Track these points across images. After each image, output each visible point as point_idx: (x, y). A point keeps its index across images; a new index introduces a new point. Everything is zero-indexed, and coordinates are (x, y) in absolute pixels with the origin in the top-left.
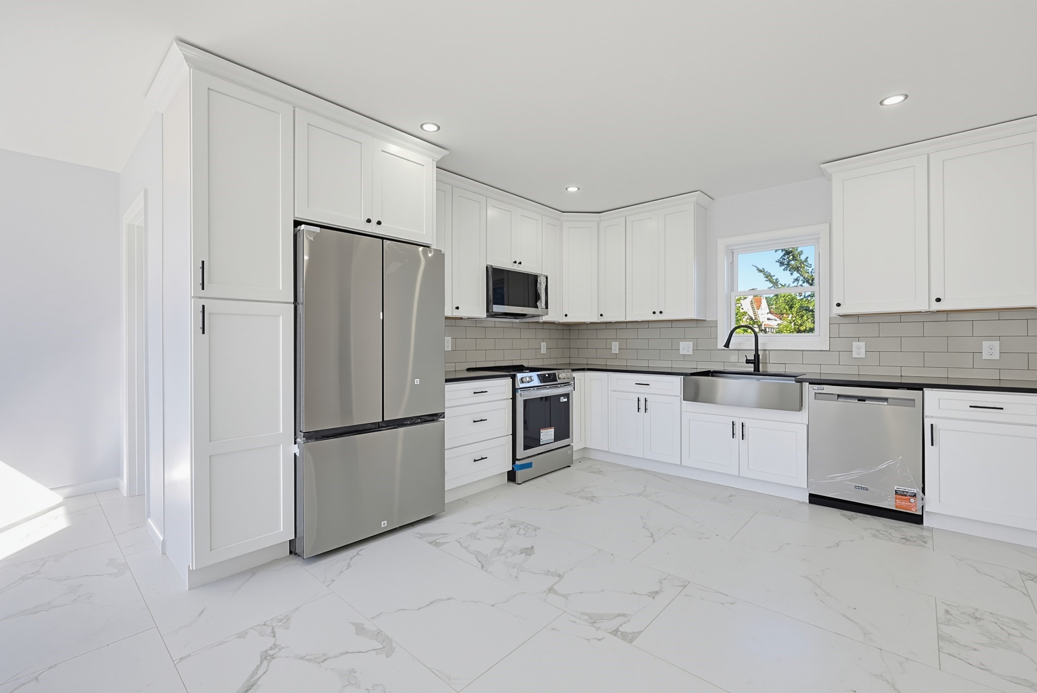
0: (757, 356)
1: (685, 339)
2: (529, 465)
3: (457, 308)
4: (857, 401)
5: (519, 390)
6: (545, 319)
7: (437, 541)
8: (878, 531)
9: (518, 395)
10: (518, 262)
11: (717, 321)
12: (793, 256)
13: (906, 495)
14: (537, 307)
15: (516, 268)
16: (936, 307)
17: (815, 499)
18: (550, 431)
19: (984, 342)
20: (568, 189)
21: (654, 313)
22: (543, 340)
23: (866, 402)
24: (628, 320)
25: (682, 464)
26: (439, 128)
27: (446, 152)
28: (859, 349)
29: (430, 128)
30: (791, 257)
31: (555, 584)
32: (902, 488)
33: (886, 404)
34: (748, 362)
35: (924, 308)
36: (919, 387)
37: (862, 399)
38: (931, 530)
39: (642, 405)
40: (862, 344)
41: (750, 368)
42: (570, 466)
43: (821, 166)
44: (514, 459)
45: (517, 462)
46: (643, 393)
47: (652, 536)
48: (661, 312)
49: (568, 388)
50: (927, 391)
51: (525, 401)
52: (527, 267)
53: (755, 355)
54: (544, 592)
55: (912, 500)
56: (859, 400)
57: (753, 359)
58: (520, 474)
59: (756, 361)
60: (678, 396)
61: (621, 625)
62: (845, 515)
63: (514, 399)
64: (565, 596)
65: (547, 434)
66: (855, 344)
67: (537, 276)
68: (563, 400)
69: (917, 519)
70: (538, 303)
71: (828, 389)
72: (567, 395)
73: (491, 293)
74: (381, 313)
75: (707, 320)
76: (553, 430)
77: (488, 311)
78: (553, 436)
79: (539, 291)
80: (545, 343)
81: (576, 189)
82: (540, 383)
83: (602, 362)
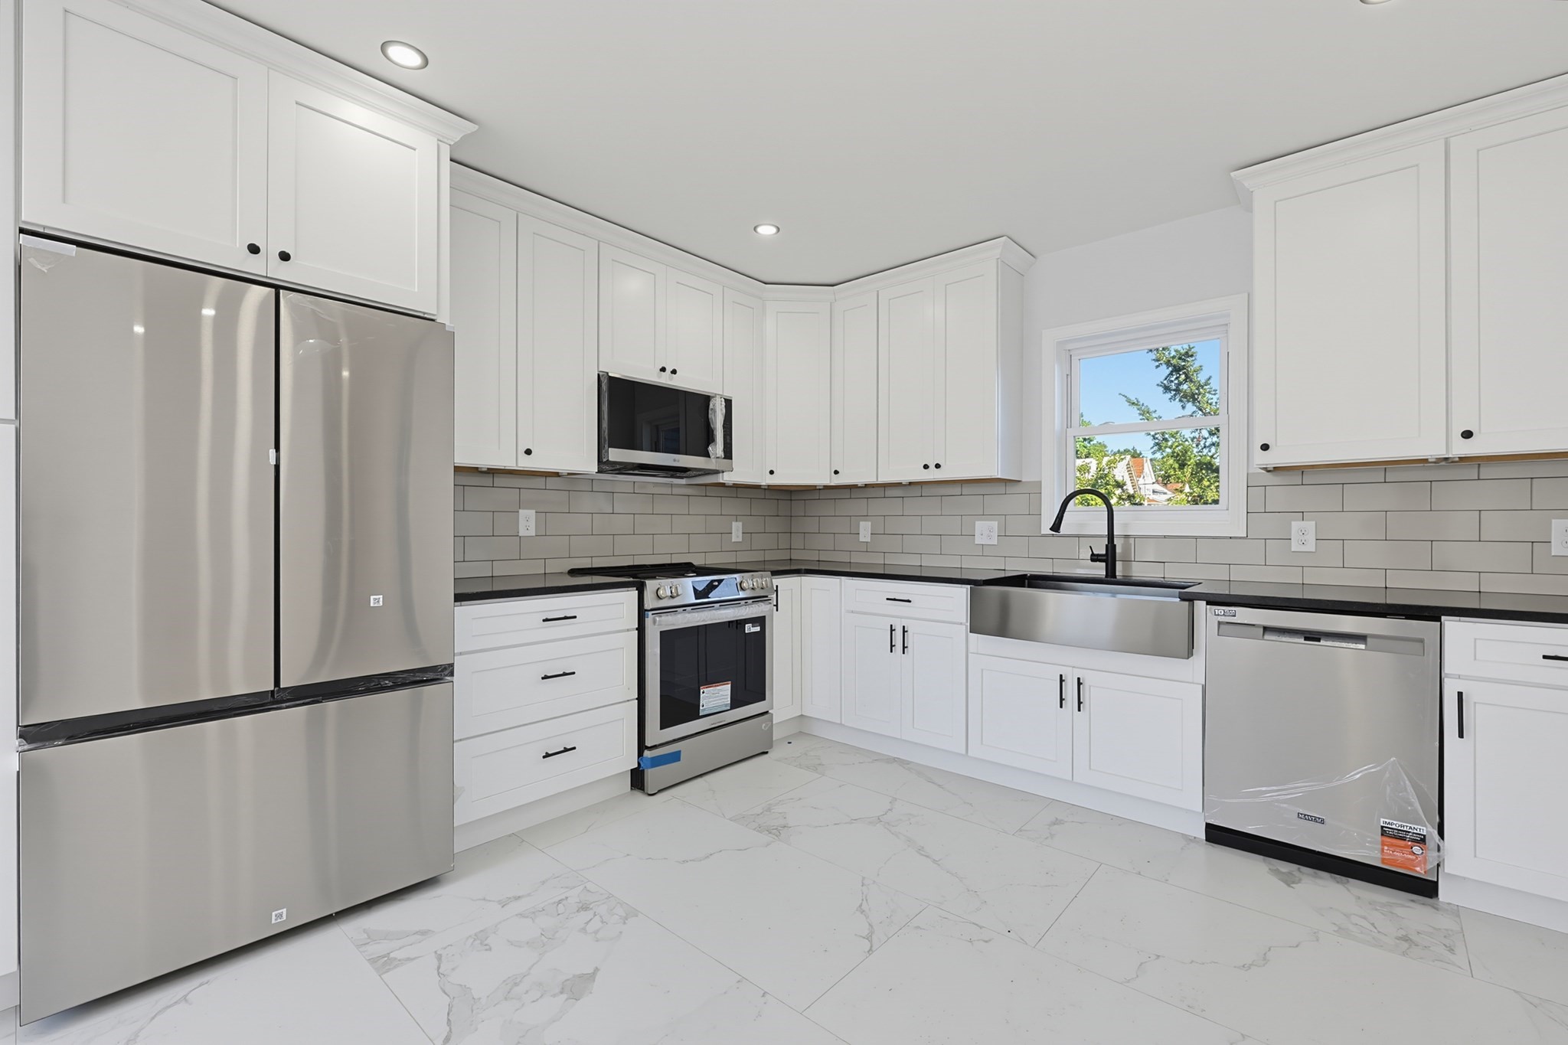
0: (1111, 547)
1: (983, 516)
2: (675, 757)
3: (528, 452)
4: (1302, 640)
5: (650, 613)
6: (727, 478)
7: (392, 955)
9: (648, 621)
10: (669, 370)
11: (1041, 482)
12: (1187, 377)
13: (1403, 839)
14: (707, 455)
15: (665, 380)
16: (1463, 448)
17: (1217, 835)
18: (721, 690)
19: (1553, 521)
20: (759, 230)
21: (926, 467)
22: (737, 518)
23: (1322, 642)
24: (882, 479)
25: (969, 754)
26: (426, 62)
27: (473, 127)
28: (1303, 535)
29: (404, 57)
30: (1183, 377)
32: (1396, 824)
33: (1362, 646)
34: (1095, 558)
35: (1439, 453)
36: (1432, 614)
37: (1312, 636)
38: (1456, 911)
39: (899, 640)
40: (1310, 525)
41: (1099, 570)
42: (767, 753)
43: (1232, 174)
44: (642, 747)
45: (647, 753)
46: (901, 618)
48: (938, 466)
49: (760, 608)
50: (1450, 624)
51: (664, 635)
52: (687, 381)
53: (1107, 546)
55: (1417, 849)
56: (1306, 639)
57: (1104, 552)
58: (652, 776)
59: (1109, 558)
60: (961, 624)
62: (1276, 872)
63: (641, 629)
65: (715, 697)
66: (1296, 525)
67: (709, 397)
68: (750, 629)
69: (1426, 889)
70: (710, 448)
71: (1244, 614)
72: (761, 621)
73: (605, 425)
74: (273, 452)
75: (1023, 480)
76: (730, 685)
77: (600, 461)
78: (729, 699)
79: (712, 426)
80: (740, 524)
81: (774, 230)
82: (696, 599)
83: (844, 558)
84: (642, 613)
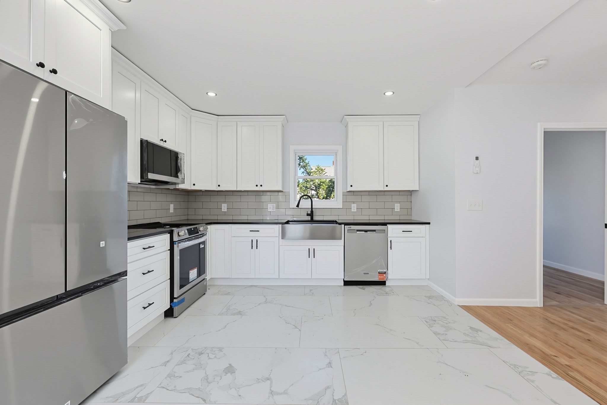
0: (312, 212)
1: (270, 202)
2: (183, 300)
4: (364, 232)
5: (177, 242)
6: (181, 186)
8: (376, 292)
9: (175, 246)
10: (164, 140)
11: (289, 192)
12: (303, 161)
13: (382, 273)
14: (177, 177)
17: (347, 283)
18: (195, 271)
19: (395, 204)
20: (209, 94)
21: (257, 186)
22: (171, 202)
23: (368, 232)
24: (238, 189)
25: (280, 278)
27: (124, 27)
28: (354, 207)
30: (302, 161)
31: (271, 387)
32: (381, 271)
33: (375, 232)
34: (308, 215)
35: (382, 189)
36: (385, 224)
37: (366, 231)
38: (389, 286)
39: (254, 244)
40: (355, 205)
41: (309, 218)
42: (205, 294)
43: (345, 116)
44: (172, 298)
45: (175, 300)
46: (255, 237)
47: (296, 327)
48: (261, 186)
49: (204, 238)
50: (389, 226)
51: (181, 251)
52: (170, 145)
53: (311, 211)
54: (269, 397)
55: (384, 275)
56: (365, 232)
57: (310, 213)
58: (176, 310)
59: (311, 214)
60: (276, 237)
61: (333, 396)
62: (360, 288)
63: (172, 250)
64: (285, 393)
65: (193, 274)
66: (353, 205)
67: (178, 153)
68: (202, 246)
69: (383, 283)
70: (179, 174)
71: (353, 227)
72: (204, 243)
73: (145, 162)
74: (64, 172)
75: (284, 191)
76: (196, 269)
78: (196, 274)
79: (179, 165)
80: (173, 205)
81: (214, 95)
82: (189, 235)
83: (215, 218)
84: (172, 243)
